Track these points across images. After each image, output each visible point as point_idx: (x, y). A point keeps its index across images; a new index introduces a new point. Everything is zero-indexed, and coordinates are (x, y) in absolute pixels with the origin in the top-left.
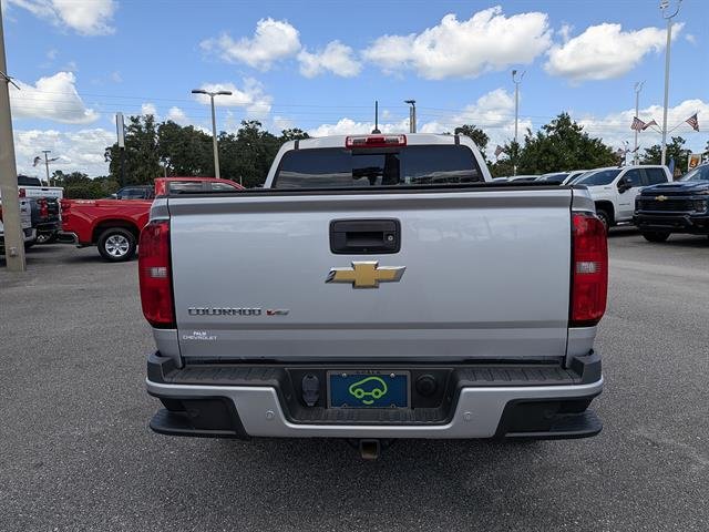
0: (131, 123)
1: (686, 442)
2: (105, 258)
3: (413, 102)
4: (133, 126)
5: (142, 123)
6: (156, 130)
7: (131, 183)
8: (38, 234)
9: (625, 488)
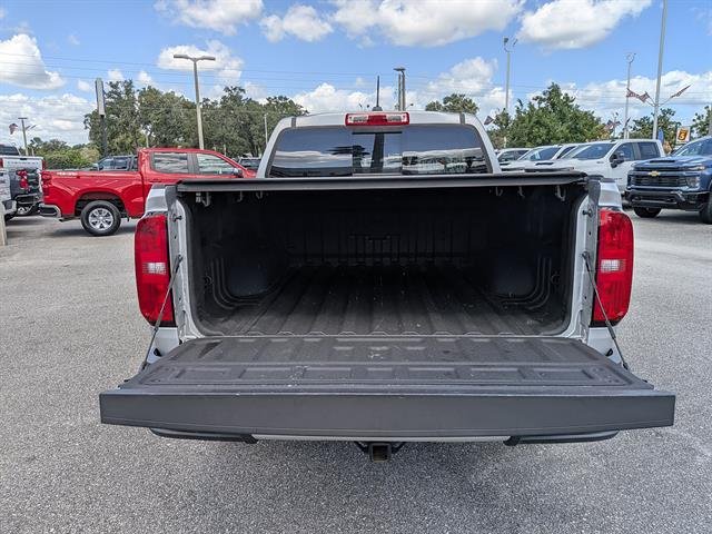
0: (110, 89)
1: (689, 431)
2: (88, 232)
3: (402, 70)
4: (112, 92)
5: (122, 89)
6: (137, 95)
7: (112, 151)
8: (18, 206)
9: (631, 481)
